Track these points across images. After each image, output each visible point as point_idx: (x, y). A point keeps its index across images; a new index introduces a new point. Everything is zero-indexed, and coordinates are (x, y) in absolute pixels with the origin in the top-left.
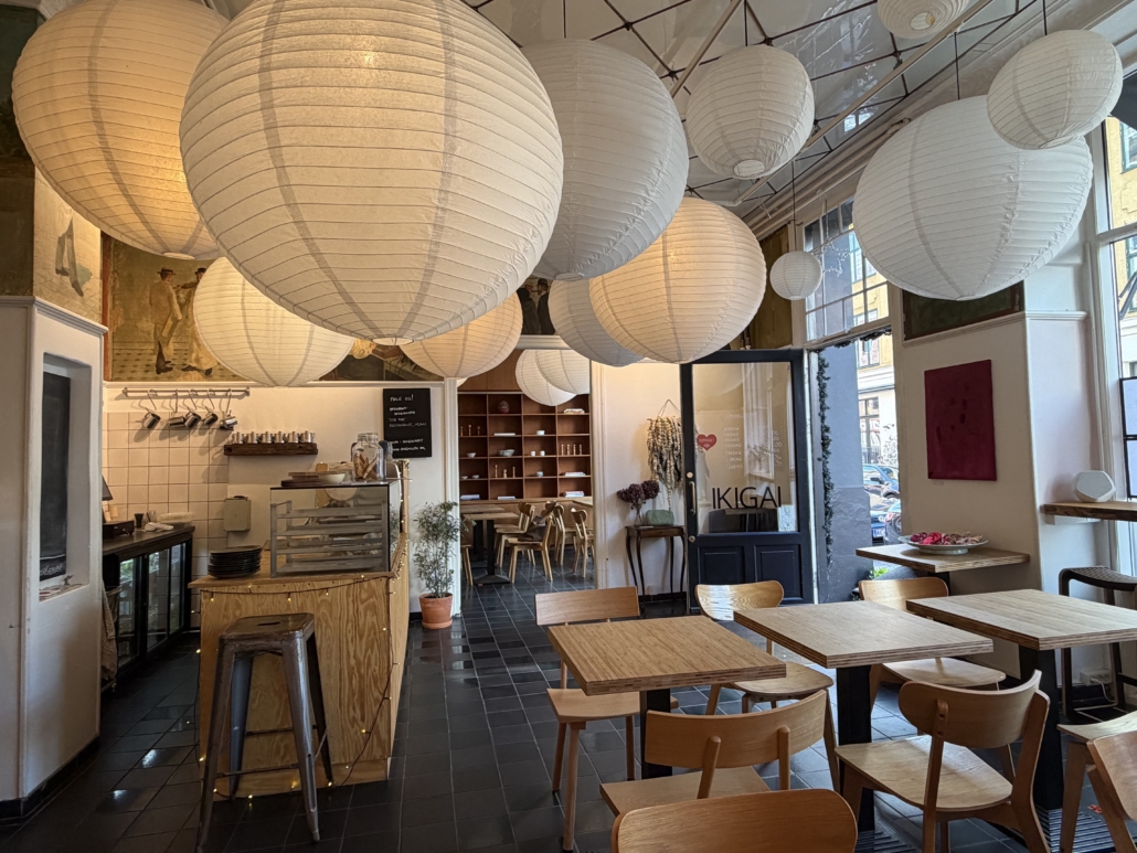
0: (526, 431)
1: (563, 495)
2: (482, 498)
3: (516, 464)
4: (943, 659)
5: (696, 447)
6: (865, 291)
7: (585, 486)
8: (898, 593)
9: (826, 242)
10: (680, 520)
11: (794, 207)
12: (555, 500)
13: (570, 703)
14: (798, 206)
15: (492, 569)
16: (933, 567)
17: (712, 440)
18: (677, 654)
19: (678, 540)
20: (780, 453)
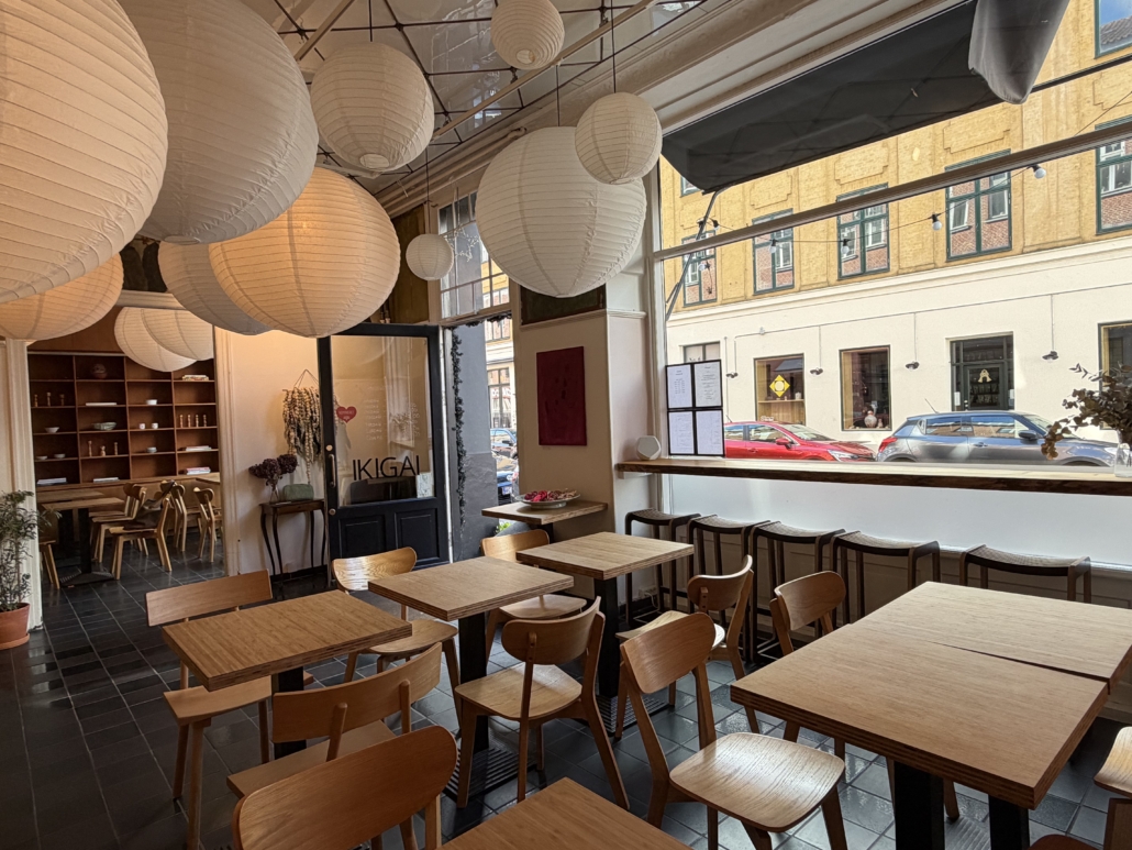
0: (131, 400)
1: (183, 472)
2: (69, 482)
3: (121, 439)
4: (545, 596)
5: (337, 418)
6: (491, 277)
7: (212, 461)
8: (511, 546)
9: (458, 227)
10: (320, 493)
11: (428, 189)
12: (172, 478)
13: (191, 702)
14: (432, 189)
15: (88, 565)
16: (540, 520)
17: (352, 412)
18: (310, 632)
19: (318, 514)
20: (420, 423)
